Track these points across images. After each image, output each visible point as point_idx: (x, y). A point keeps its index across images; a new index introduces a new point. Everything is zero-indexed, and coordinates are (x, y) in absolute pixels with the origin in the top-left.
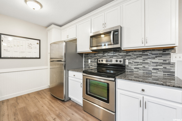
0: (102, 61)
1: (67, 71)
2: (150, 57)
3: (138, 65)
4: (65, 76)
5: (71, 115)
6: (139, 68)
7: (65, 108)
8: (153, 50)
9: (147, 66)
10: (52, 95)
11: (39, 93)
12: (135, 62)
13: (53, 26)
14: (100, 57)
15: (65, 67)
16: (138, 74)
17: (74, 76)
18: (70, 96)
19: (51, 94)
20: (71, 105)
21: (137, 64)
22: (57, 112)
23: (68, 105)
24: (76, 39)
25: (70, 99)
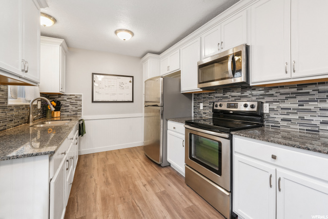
0: (221, 105)
1: (165, 120)
2: (315, 97)
3: (288, 113)
4: (162, 129)
5: (167, 186)
6: (291, 121)
7: (160, 174)
8: (319, 83)
9: (307, 116)
10: (146, 156)
11: (130, 150)
12: (281, 109)
13: (149, 55)
14: (219, 99)
15: (162, 115)
16: (289, 132)
17: (174, 128)
18: (169, 160)
19: (145, 154)
20: (170, 173)
21: (286, 111)
22: (150, 178)
23: (165, 172)
24: (180, 71)
25: (169, 165)
